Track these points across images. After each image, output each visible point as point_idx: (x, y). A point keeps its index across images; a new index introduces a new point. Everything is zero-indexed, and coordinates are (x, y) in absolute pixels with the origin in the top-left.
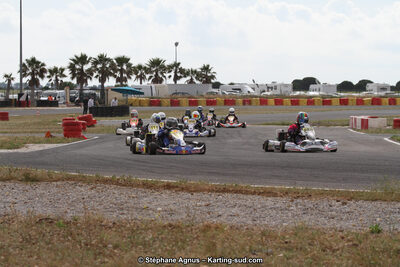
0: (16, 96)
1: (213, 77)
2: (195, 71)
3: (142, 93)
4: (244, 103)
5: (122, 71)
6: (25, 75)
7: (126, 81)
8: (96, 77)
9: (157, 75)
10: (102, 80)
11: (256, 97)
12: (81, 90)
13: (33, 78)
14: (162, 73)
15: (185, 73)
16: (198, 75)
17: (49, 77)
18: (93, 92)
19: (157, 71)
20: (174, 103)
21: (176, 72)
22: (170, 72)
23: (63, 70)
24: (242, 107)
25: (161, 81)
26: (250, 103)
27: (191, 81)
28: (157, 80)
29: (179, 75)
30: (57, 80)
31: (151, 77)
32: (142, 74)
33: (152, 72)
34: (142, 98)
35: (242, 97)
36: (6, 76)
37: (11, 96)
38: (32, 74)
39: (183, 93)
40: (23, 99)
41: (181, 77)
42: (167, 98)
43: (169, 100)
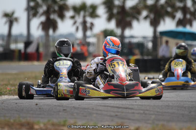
0: (21, 46)
5: (185, 10)
6: (35, 15)
7: (191, 25)
8: (146, 18)
10: (155, 23)
12: (122, 37)
13: (48, 19)
17: (73, 17)
23: (94, 8)
30: (84, 23)
36: (6, 15)
37: (13, 46)
38: (47, 13)
40: (31, 49)
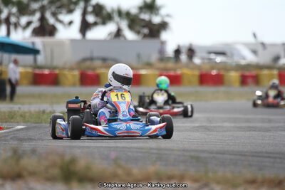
1: (163, 26)
2: (128, 14)
4: (244, 81)
9: (43, 19)
11: (269, 68)
14: (54, 15)
15: (103, 15)
16: (133, 22)
19: (43, 9)
20: (89, 79)
21: (84, 13)
22: (70, 11)
24: (237, 88)
25: (51, 31)
26: (256, 80)
27: (118, 33)
28: (45, 30)
29: (91, 19)
31: (29, 24)
32: (10, 15)
33: (33, 13)
35: (239, 67)
39: (104, 60)
41: (95, 24)
42: (72, 69)
43: (77, 73)
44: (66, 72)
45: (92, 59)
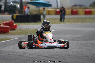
3: (50, 5)
18: (15, 4)
20: (74, 13)
34: (50, 9)
39: (80, 6)
42: (68, 9)
43: (70, 10)
44: (66, 10)
45: (75, 6)
